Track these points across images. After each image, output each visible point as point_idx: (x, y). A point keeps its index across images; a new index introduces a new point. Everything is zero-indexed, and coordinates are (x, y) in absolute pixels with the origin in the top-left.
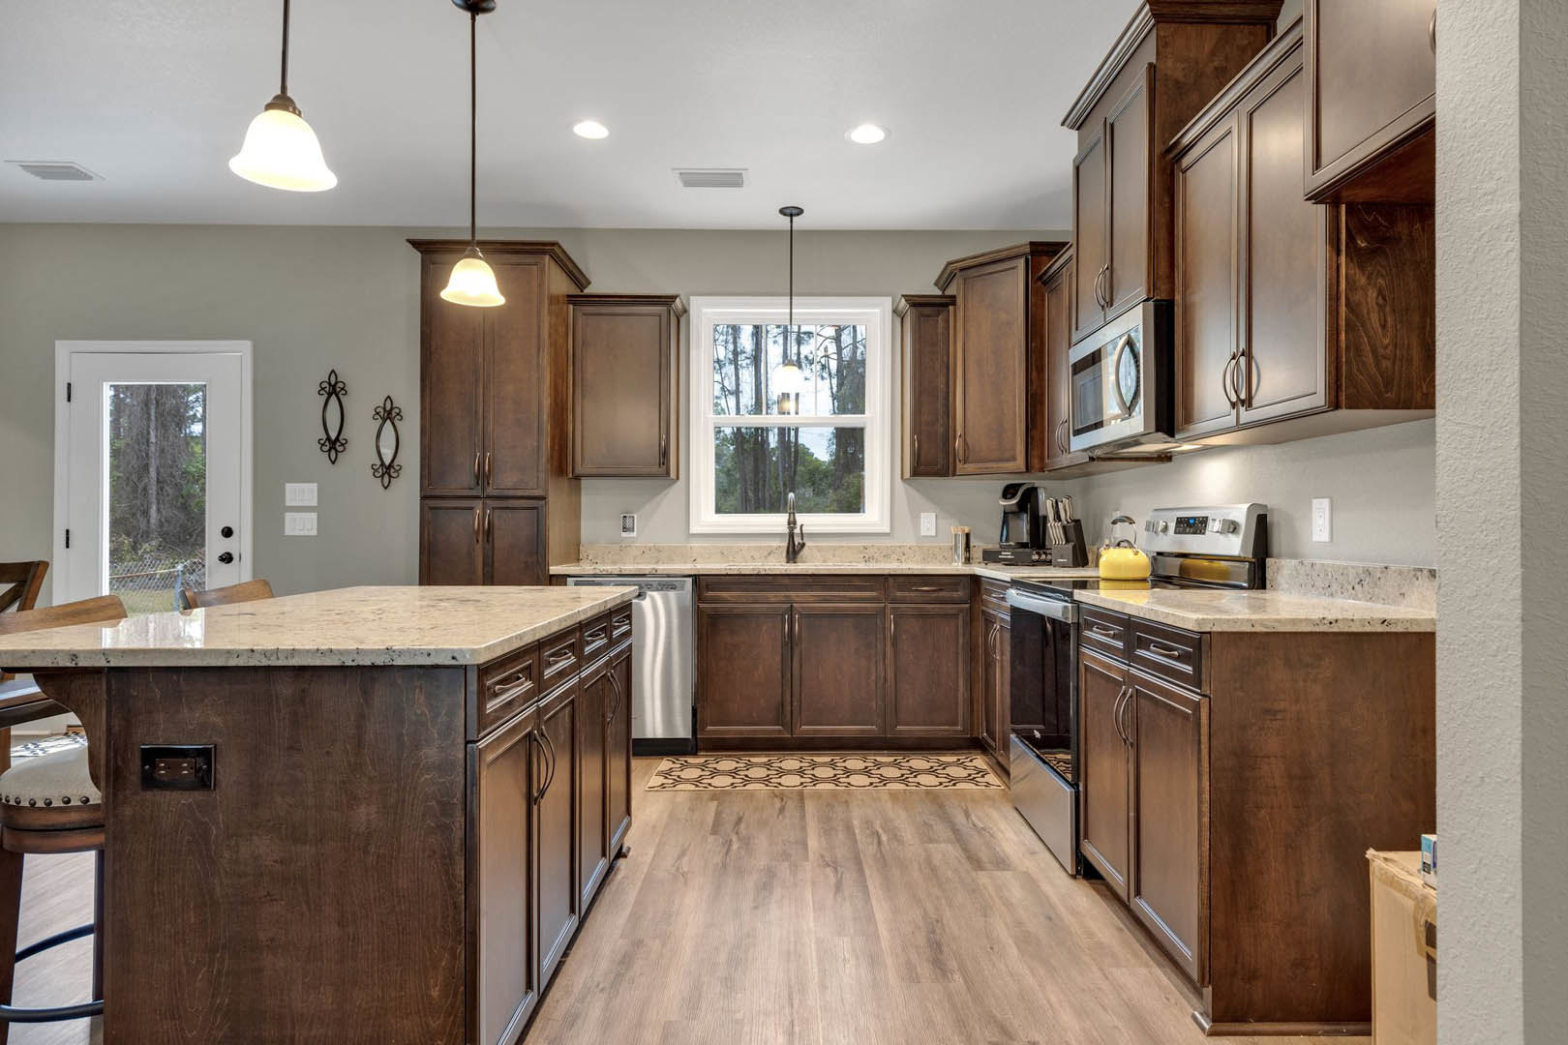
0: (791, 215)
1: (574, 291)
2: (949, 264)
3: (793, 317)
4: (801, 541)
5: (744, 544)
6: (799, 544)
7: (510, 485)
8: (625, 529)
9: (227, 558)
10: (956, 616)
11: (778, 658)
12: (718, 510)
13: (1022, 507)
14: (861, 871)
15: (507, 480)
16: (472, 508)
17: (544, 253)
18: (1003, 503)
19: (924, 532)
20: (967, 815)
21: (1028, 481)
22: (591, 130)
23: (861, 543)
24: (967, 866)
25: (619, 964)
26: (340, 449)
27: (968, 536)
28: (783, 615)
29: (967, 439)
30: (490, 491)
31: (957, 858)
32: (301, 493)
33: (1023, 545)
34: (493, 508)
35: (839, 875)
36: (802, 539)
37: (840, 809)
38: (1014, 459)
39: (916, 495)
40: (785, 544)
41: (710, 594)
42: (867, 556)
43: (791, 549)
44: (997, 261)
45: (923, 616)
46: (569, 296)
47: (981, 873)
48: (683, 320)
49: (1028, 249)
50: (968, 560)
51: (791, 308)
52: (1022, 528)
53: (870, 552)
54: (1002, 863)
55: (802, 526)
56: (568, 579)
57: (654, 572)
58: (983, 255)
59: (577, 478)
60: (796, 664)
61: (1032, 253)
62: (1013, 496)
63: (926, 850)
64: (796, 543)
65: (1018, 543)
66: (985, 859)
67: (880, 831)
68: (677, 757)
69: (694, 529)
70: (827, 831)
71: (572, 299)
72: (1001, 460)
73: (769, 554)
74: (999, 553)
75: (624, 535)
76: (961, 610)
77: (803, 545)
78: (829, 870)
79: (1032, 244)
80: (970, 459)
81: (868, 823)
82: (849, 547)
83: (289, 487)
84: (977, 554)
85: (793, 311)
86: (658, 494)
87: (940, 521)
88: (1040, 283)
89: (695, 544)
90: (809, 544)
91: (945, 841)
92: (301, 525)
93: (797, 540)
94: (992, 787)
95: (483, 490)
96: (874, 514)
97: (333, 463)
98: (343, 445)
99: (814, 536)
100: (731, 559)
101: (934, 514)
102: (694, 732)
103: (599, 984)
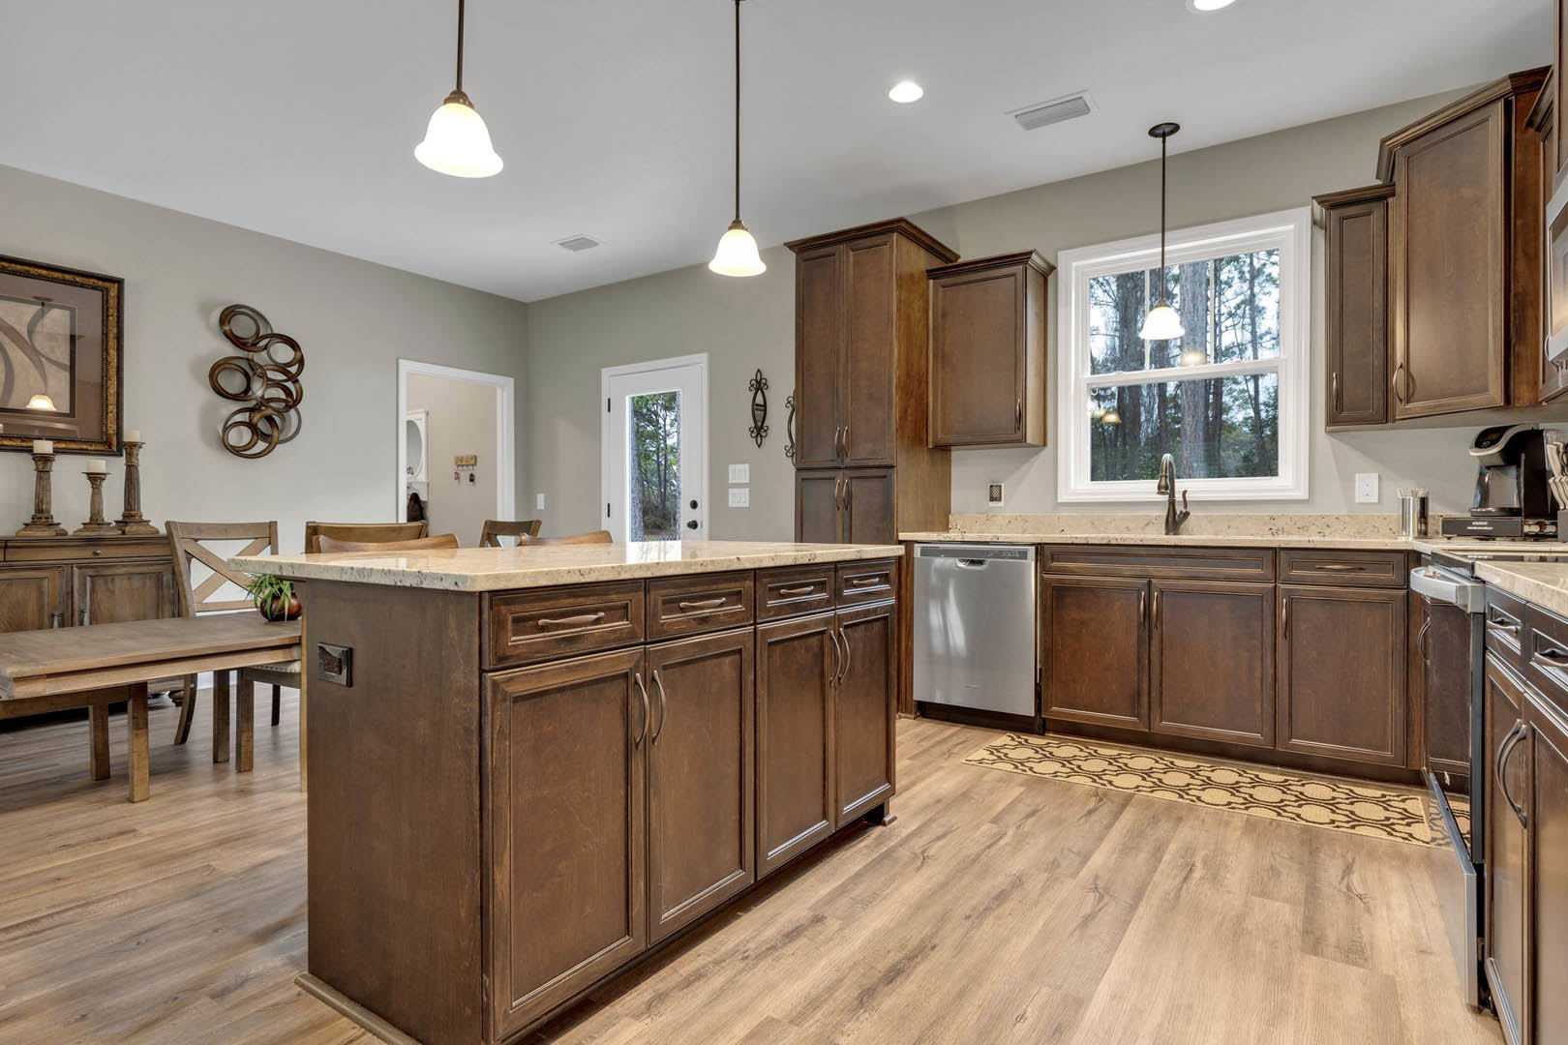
0: (1164, 135)
1: (937, 264)
2: (1383, 141)
3: (1165, 256)
4: (1184, 511)
5: (1119, 513)
6: (1181, 512)
7: (863, 456)
8: (992, 499)
9: (693, 525)
10: (1384, 604)
11: (1134, 640)
12: (1094, 477)
13: (1510, 457)
14: (1133, 907)
15: (862, 452)
16: (833, 479)
17: (892, 231)
18: (1475, 453)
19: (1359, 498)
20: (1348, 870)
21: (1520, 421)
22: (906, 92)
23: (1266, 513)
24: (1296, 941)
25: (784, 936)
26: (764, 434)
27: (1424, 502)
28: (1139, 591)
29: (1412, 370)
30: (848, 462)
31: (1287, 927)
32: (739, 473)
33: (1512, 512)
34: (851, 478)
35: (1101, 905)
36: (1186, 507)
37: (1164, 826)
38: (1485, 389)
39: (1346, 450)
40: (1165, 514)
41: (1055, 564)
42: (1274, 528)
43: (1170, 519)
44: (1461, 116)
45: (1328, 601)
46: (928, 271)
47: (1313, 960)
48: (1051, 279)
49: (1508, 86)
50: (1424, 534)
51: (1163, 246)
52: (1509, 490)
53: (1279, 523)
54: (1356, 952)
55: (1184, 493)
56: (916, 545)
57: (995, 540)
58: (1434, 115)
59: (943, 449)
60: (1155, 649)
61: (1516, 90)
62: (1493, 443)
63: (1246, 904)
64: (1178, 513)
65: (1502, 509)
66: (1332, 939)
67: (1199, 864)
68: (1018, 734)
69: (1062, 498)
70: (1127, 850)
71: (932, 274)
72: (1464, 393)
73: (1147, 524)
74: (1469, 523)
75: (992, 504)
76: (1392, 598)
77: (1187, 514)
78: (1091, 897)
79: (1513, 77)
80: (1416, 396)
81: (1189, 850)
82: (1250, 517)
83: (731, 467)
84: (1435, 525)
85: (1166, 248)
86: (1026, 462)
87: (1385, 484)
88: (1531, 131)
89: (1064, 513)
90: (1195, 513)
91: (1286, 900)
92: (739, 499)
93: (1179, 509)
94: (1414, 842)
95: (843, 461)
96: (1289, 480)
97: (759, 446)
98: (765, 431)
99: (1200, 503)
100: (1102, 529)
101: (1376, 475)
102: (1038, 708)
103: (747, 951)
